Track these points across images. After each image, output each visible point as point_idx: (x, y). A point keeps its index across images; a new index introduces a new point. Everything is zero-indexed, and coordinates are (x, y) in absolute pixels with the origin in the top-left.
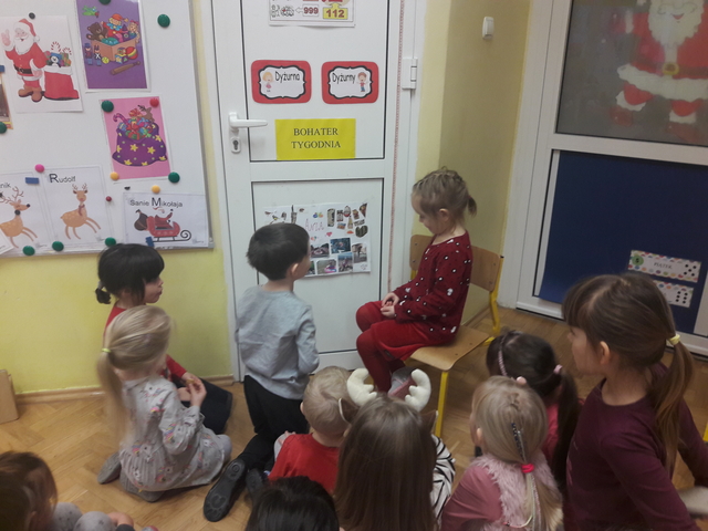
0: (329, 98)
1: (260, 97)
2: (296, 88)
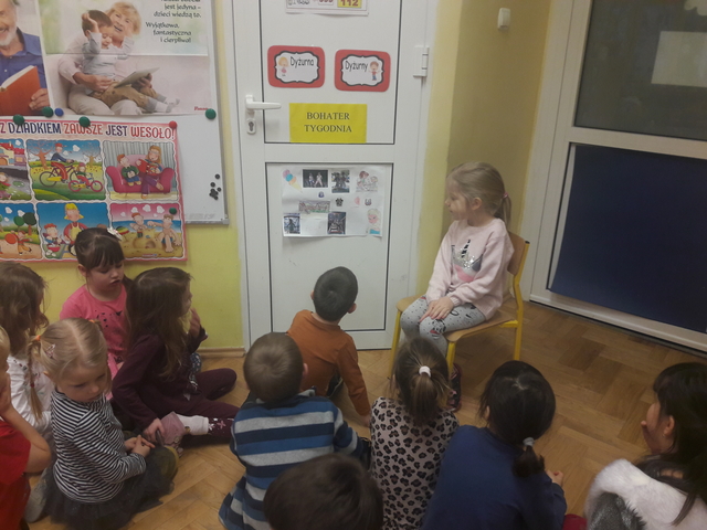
0: (341, 85)
1: (276, 82)
2: (309, 73)
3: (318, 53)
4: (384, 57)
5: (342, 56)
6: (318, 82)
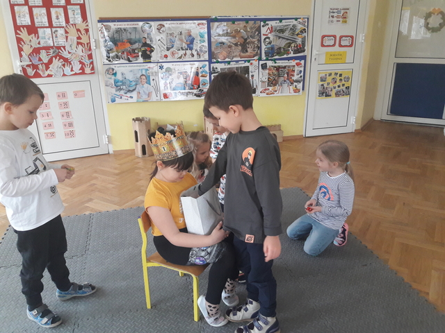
0: (340, 46)
1: (323, 45)
2: (332, 43)
3: (335, 37)
4: (352, 37)
5: (341, 37)
6: (334, 45)
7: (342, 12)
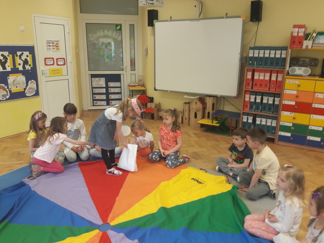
1: (46, 65)
3: (53, 59)
4: (64, 59)
6: (53, 64)
7: (55, 43)
